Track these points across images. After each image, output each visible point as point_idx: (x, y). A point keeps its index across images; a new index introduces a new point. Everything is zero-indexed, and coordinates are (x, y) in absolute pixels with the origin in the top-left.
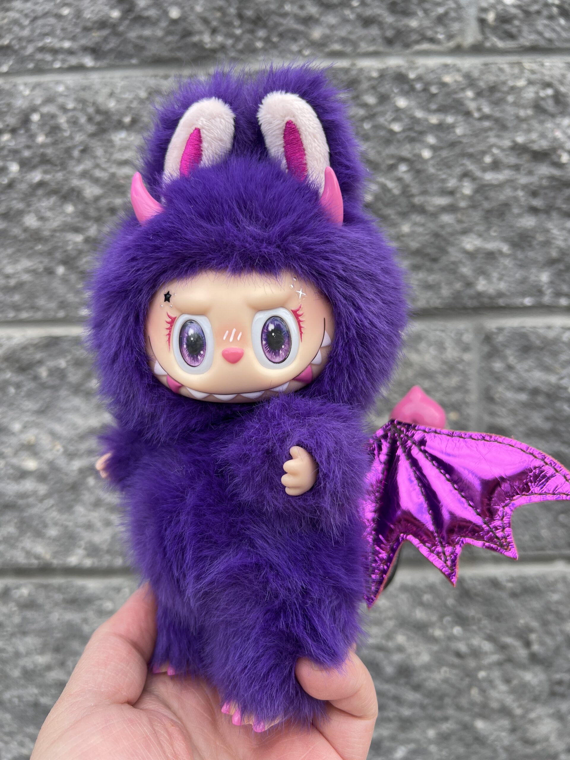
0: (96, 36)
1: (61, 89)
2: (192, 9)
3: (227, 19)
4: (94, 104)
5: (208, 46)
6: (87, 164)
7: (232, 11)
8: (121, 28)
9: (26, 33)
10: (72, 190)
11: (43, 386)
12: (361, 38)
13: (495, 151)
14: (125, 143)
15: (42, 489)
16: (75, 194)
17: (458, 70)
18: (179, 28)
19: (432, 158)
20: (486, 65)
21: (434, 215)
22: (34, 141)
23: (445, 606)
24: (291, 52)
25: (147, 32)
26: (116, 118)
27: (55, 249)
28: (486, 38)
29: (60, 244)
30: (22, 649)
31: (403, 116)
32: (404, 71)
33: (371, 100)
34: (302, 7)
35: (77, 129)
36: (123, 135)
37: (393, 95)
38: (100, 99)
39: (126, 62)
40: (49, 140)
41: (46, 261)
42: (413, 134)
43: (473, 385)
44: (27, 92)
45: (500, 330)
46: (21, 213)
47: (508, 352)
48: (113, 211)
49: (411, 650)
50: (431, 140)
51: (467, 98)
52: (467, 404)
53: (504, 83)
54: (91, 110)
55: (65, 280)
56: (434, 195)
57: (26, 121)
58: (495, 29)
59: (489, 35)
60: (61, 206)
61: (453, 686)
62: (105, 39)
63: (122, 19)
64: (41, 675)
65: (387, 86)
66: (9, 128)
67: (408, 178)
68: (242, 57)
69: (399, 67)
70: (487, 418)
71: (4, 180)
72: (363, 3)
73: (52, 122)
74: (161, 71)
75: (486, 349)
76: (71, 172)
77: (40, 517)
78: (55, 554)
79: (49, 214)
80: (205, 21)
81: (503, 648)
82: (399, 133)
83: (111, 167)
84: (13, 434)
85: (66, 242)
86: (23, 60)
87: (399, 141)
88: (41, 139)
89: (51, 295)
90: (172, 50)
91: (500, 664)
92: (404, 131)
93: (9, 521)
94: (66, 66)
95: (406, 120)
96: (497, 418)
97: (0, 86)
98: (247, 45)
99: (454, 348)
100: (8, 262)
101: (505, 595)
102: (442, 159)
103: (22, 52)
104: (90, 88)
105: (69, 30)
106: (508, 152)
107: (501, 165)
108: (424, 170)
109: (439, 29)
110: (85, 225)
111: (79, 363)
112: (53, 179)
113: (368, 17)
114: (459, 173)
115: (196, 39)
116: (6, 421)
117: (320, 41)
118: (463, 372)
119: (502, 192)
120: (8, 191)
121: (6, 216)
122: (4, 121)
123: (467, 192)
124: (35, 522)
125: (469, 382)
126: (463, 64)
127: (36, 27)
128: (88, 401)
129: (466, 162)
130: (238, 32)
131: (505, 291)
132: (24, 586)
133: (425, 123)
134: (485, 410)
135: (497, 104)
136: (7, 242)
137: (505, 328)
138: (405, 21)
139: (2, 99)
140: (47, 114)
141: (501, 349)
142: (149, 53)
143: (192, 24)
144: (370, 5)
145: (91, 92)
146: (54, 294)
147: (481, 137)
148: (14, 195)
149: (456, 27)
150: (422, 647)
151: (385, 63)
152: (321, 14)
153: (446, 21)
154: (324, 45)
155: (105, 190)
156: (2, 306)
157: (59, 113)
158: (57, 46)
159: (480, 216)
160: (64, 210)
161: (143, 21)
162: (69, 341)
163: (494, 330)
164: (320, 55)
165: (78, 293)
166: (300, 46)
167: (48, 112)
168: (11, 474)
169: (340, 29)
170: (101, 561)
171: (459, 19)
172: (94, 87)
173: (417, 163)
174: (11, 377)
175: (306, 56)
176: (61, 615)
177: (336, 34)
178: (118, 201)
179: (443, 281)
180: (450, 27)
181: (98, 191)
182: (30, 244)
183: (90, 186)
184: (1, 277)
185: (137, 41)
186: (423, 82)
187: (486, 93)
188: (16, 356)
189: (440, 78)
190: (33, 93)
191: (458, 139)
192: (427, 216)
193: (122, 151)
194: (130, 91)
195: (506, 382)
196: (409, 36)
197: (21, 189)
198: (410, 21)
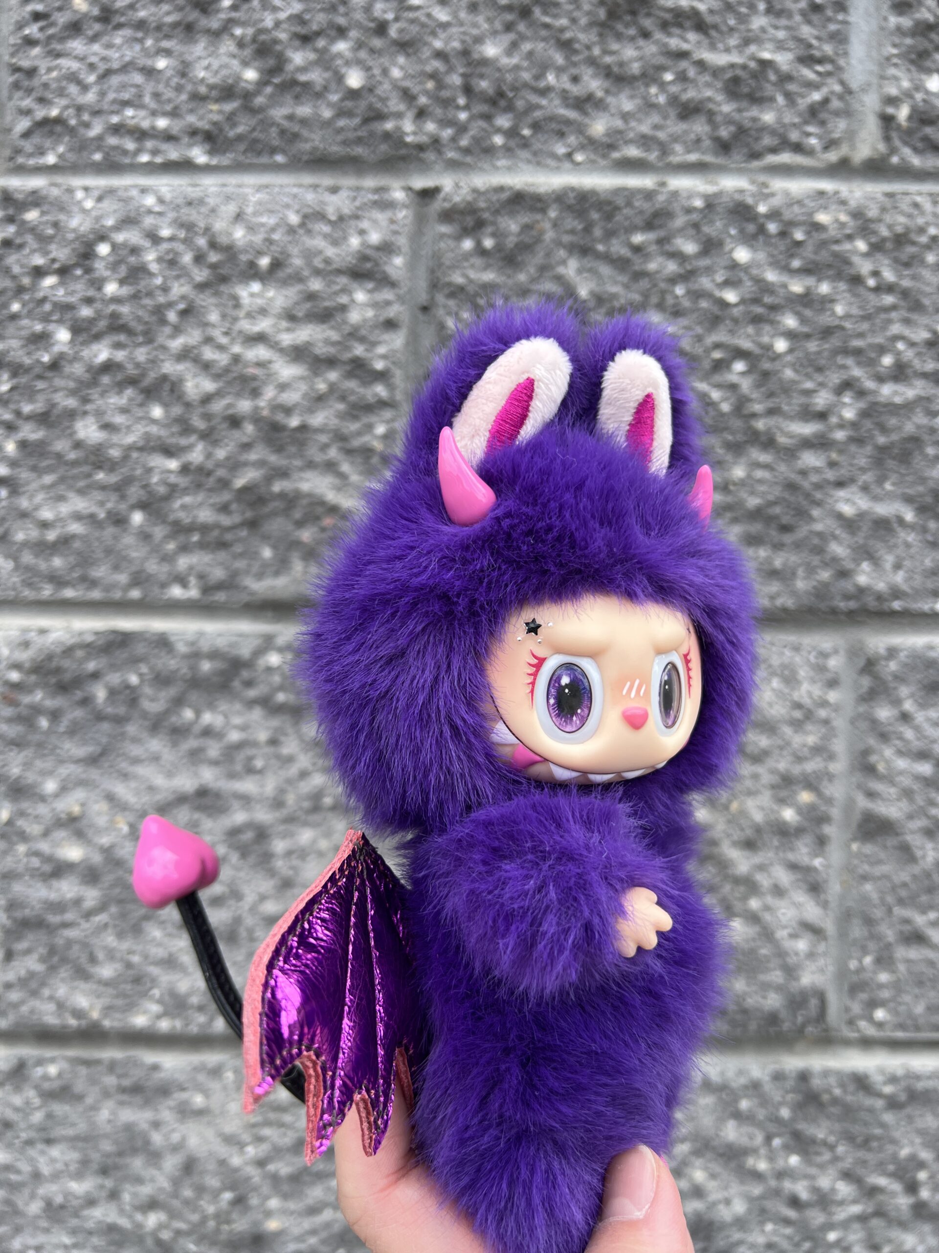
0: (215, 111)
1: (150, 201)
2: (385, 72)
3: (445, 94)
4: (207, 230)
5: (409, 139)
6: (191, 337)
7: (456, 80)
8: (259, 100)
9: (90, 97)
10: (165, 378)
11: (100, 717)
12: (675, 139)
13: (900, 346)
14: (260, 301)
15: (91, 896)
16: (167, 387)
17: (843, 203)
18: (361, 106)
19: (791, 351)
20: (890, 195)
21: (790, 454)
22: (100, 289)
23: (777, 1120)
24: (554, 156)
25: (304, 110)
26: (244, 258)
27: (128, 481)
28: (893, 151)
29: (138, 472)
30: (46, 1170)
31: (745, 278)
32: (750, 201)
33: (690, 248)
34: (575, 79)
35: (174, 273)
36: (256, 287)
37: (728, 240)
38: (219, 225)
39: (264, 160)
40: (125, 291)
41: (112, 502)
42: (759, 310)
43: (839, 746)
44: (89, 204)
45: (892, 652)
46: (72, 415)
47: (904, 691)
48: (235, 422)
49: (715, 1194)
50: (790, 322)
51: (855, 252)
52: (831, 777)
53: (922, 230)
54: (202, 242)
55: (145, 536)
56: (791, 418)
57: (86, 255)
58: (907, 135)
59: (897, 143)
60: (142, 405)
62: (231, 118)
63: (262, 83)
64: (76, 1214)
65: (719, 224)
66: (56, 266)
67: (746, 385)
68: (468, 159)
69: (741, 191)
70: (862, 802)
71: (43, 356)
72: (682, 78)
73: (132, 259)
74: (327, 180)
75: (866, 682)
76: (164, 348)
77: (85, 945)
78: (108, 1010)
79: (119, 419)
80: (408, 96)
81: (873, 1191)
82: (736, 305)
83: (232, 343)
84: (43, 799)
85: (149, 471)
86: (83, 146)
87: (736, 321)
88: (111, 288)
89: (119, 561)
90: (345, 143)
91: (862, 1218)
92: (742, 301)
93: (28, 952)
94: (159, 160)
95: (749, 283)
96: (880, 802)
97: (42, 189)
98: (477, 140)
99: (813, 681)
100: (45, 499)
101: (879, 1103)
102: (808, 354)
103: (82, 131)
104: (201, 202)
105: (165, 97)
106: (924, 350)
107: (909, 371)
108: (777, 372)
109: (810, 129)
110: (184, 441)
111: (162, 680)
112: (131, 359)
113: (689, 101)
114: (837, 381)
115: (389, 125)
116: (31, 777)
117: (605, 139)
118: (826, 722)
119: (909, 418)
120: (49, 374)
121: (43, 419)
122: (46, 253)
123: (849, 414)
124: (75, 952)
125: (835, 740)
126: (851, 192)
127: (110, 87)
128: (175, 744)
129: (850, 361)
130: (463, 116)
131: (905, 587)
132: (52, 1060)
133: (782, 291)
134: (859, 787)
135: (907, 265)
136: (45, 463)
137: (902, 650)
138: (754, 112)
139: (43, 213)
140: (124, 245)
141: (892, 685)
142: (307, 146)
143: (384, 100)
144: (693, 81)
145: (203, 210)
146: (125, 558)
147: (878, 321)
148: (59, 382)
149: (840, 126)
150: (735, 1189)
151: (716, 184)
152: (607, 92)
153: (823, 115)
154: (612, 147)
155: (221, 384)
156: (31, 578)
157: (147, 244)
158: (145, 124)
159: (869, 457)
160: (148, 412)
161: (298, 89)
162: (145, 640)
163: (882, 651)
164: (603, 162)
165: (167, 558)
166: (569, 146)
167: (126, 241)
168: (38, 869)
169: (640, 121)
170: (187, 1025)
171: (847, 113)
172: (208, 200)
173: (764, 359)
174: (43, 699)
175: (579, 164)
176: (113, 1113)
177: (632, 129)
178: (245, 406)
179: (799, 565)
180: (830, 126)
181: (209, 386)
182: (86, 469)
183: (195, 376)
184: (31, 526)
185: (285, 124)
186: (781, 221)
187: (889, 245)
188: (54, 664)
189: (811, 214)
190: (100, 205)
191: (837, 322)
192: (778, 452)
193: (254, 318)
194: (271, 212)
195: (897, 742)
196: (757, 139)
197: (73, 373)
198: (762, 111)
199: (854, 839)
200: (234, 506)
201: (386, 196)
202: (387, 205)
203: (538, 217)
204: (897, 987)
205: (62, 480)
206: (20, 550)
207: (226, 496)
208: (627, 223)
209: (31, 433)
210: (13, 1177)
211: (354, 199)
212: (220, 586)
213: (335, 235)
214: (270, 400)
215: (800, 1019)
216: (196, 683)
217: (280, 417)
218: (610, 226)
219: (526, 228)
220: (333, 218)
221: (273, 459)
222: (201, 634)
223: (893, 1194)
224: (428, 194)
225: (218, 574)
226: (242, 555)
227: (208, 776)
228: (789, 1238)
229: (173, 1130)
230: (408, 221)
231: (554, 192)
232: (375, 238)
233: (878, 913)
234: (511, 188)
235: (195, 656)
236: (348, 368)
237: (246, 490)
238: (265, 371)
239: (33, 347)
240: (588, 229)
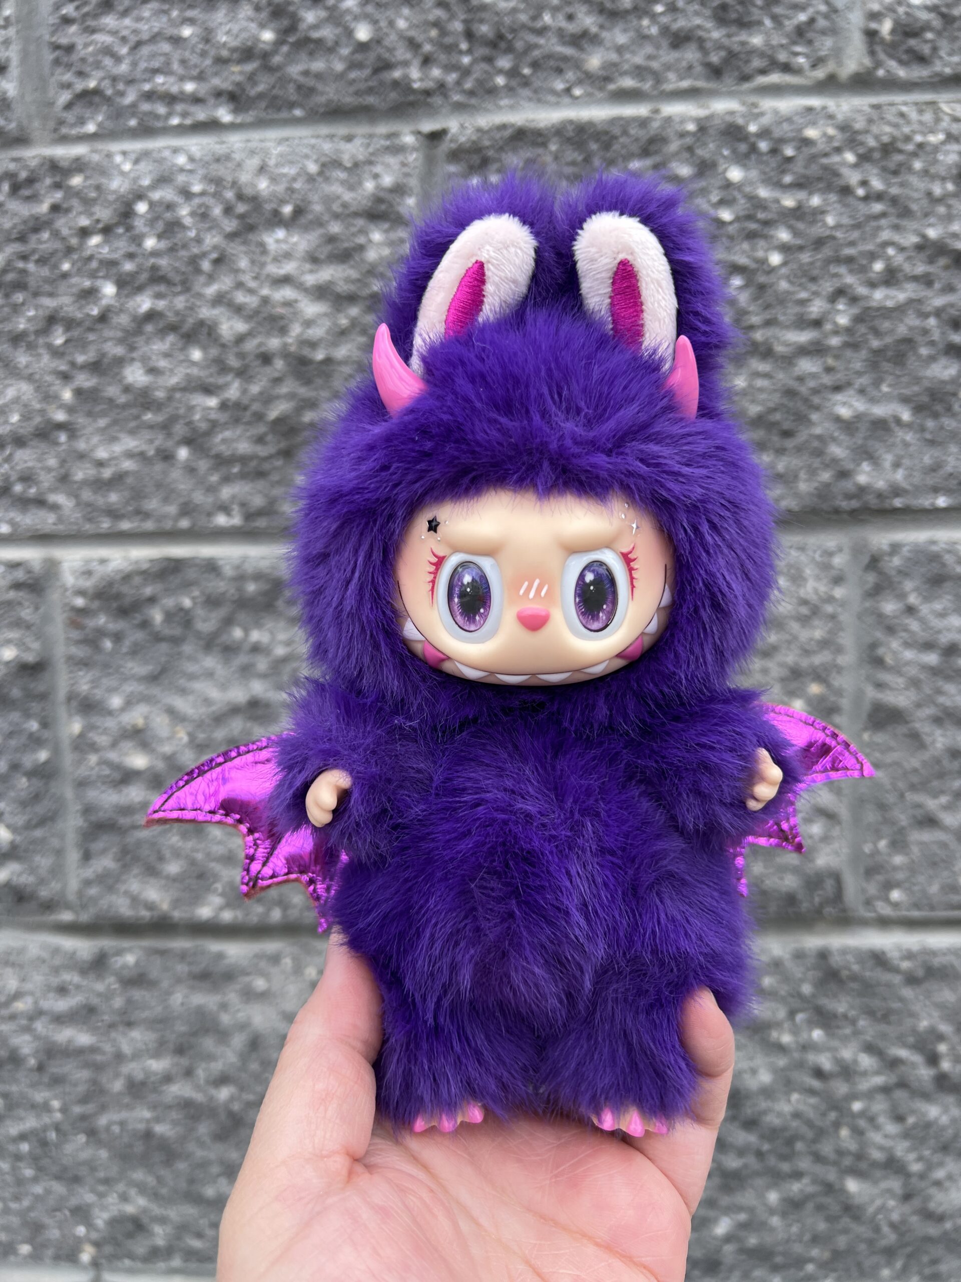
0: (237, 73)
1: (181, 160)
2: (391, 24)
3: (448, 40)
4: (234, 183)
5: (416, 86)
6: (224, 283)
7: (457, 26)
8: (277, 59)
9: (124, 68)
10: (201, 323)
11: (158, 638)
12: (668, 67)
13: (891, 251)
14: (284, 247)
16: (205, 330)
17: (831, 117)
18: (371, 57)
19: (785, 264)
20: (877, 107)
21: (788, 361)
22: (140, 245)
23: (800, 996)
24: (554, 92)
25: (318, 65)
26: (268, 207)
27: (173, 419)
28: (878, 64)
29: (182, 411)
30: (126, 1049)
31: (738, 196)
32: (740, 121)
33: (684, 171)
34: (570, 17)
35: (207, 225)
36: (281, 234)
37: (721, 161)
38: (244, 178)
39: (284, 114)
40: (163, 245)
41: (160, 440)
42: (753, 226)
43: (847, 639)
44: (127, 167)
45: (895, 548)
46: (120, 362)
47: (908, 585)
48: (266, 359)
49: (742, 1064)
50: (784, 235)
51: (844, 163)
52: (839, 669)
53: (908, 139)
54: (229, 195)
55: (190, 470)
56: (787, 327)
57: (126, 214)
58: (892, 49)
59: (882, 56)
60: (183, 349)
61: (809, 1123)
62: (252, 78)
63: (279, 43)
64: (155, 1090)
65: (712, 146)
66: (100, 226)
67: (743, 298)
68: (473, 101)
69: (732, 113)
70: (871, 693)
71: (92, 310)
72: (672, 8)
73: (168, 215)
74: (342, 130)
75: (871, 578)
76: (200, 295)
77: (153, 845)
78: (176, 903)
79: (162, 363)
80: (413, 45)
81: (894, 1063)
82: (731, 223)
83: (261, 287)
84: (110, 713)
85: (191, 409)
86: (119, 114)
87: (731, 238)
88: (150, 243)
89: (169, 493)
90: (357, 93)
91: (886, 1090)
92: (737, 219)
93: (104, 851)
94: (188, 122)
95: (742, 201)
96: (888, 692)
97: (84, 156)
98: (480, 82)
99: (818, 578)
100: (100, 441)
101: (897, 979)
102: (801, 266)
103: (118, 100)
104: (228, 157)
105: (192, 63)
106: (913, 254)
107: (900, 275)
108: (771, 285)
109: (798, 49)
110: (221, 381)
111: (212, 602)
112: (170, 307)
113: (680, 30)
114: (831, 289)
115: (397, 74)
116: (98, 693)
117: (601, 73)
118: (833, 617)
119: (901, 321)
120: (99, 326)
121: (96, 367)
122: (91, 214)
123: (843, 320)
124: (145, 852)
125: (841, 634)
126: (838, 106)
127: (140, 58)
128: (227, 661)
129: (842, 270)
130: (466, 60)
131: (905, 485)
132: (130, 950)
133: (774, 206)
134: (868, 678)
135: (895, 173)
136: (98, 408)
137: (904, 545)
138: (743, 36)
139: (87, 178)
140: (160, 202)
141: (896, 579)
142: (322, 99)
143: (391, 50)
144: (683, 11)
145: (230, 165)
146: (173, 491)
147: (868, 229)
148: (108, 333)
149: (826, 44)
150: (760, 1060)
151: (708, 107)
152: (602, 27)
153: (810, 35)
154: (607, 79)
155: (253, 325)
156: (90, 511)
157: (179, 200)
158: (174, 89)
159: (865, 361)
160: (187, 356)
161: (312, 46)
162: (196, 565)
163: (886, 548)
164: (599, 95)
165: (211, 489)
166: (567, 81)
167: (162, 198)
168: (108, 776)
169: (633, 53)
170: (247, 915)
171: (833, 31)
172: (234, 156)
173: (759, 273)
174: (106, 623)
175: (577, 98)
176: (186, 997)
177: (627, 61)
178: (274, 343)
179: (801, 468)
180: (817, 44)
181: (241, 326)
182: (134, 411)
183: (229, 319)
184: (88, 465)
185: (302, 79)
186: (771, 139)
187: (877, 155)
188: (114, 590)
189: (800, 130)
190: (137, 167)
191: (828, 233)
192: (777, 361)
193: (279, 261)
194: (291, 162)
195: (903, 634)
196: (747, 62)
197: (120, 324)
198: (750, 35)
199: (865, 729)
200: (269, 438)
201: (397, 141)
202: (398, 149)
203: (540, 151)
204: (912, 869)
205: (115, 422)
206: (80, 488)
207: (261, 429)
208: (624, 152)
209: (85, 380)
210: (99, 1058)
211: (368, 145)
212: (261, 513)
213: (352, 181)
214: (298, 336)
215: (817, 900)
216: (243, 603)
217: (306, 352)
218: (608, 155)
219: (529, 162)
220: (349, 165)
221: (303, 391)
222: (245, 559)
223: (914, 1065)
224: (436, 137)
225: (258, 501)
226: (279, 483)
227: (258, 688)
228: (815, 1107)
229: (238, 1010)
230: (418, 164)
231: (553, 126)
232: (388, 180)
233: (891, 798)
234: (513, 125)
235: (241, 578)
236: (368, 303)
237: (279, 421)
238: (291, 310)
239: (83, 302)
240: (587, 160)
